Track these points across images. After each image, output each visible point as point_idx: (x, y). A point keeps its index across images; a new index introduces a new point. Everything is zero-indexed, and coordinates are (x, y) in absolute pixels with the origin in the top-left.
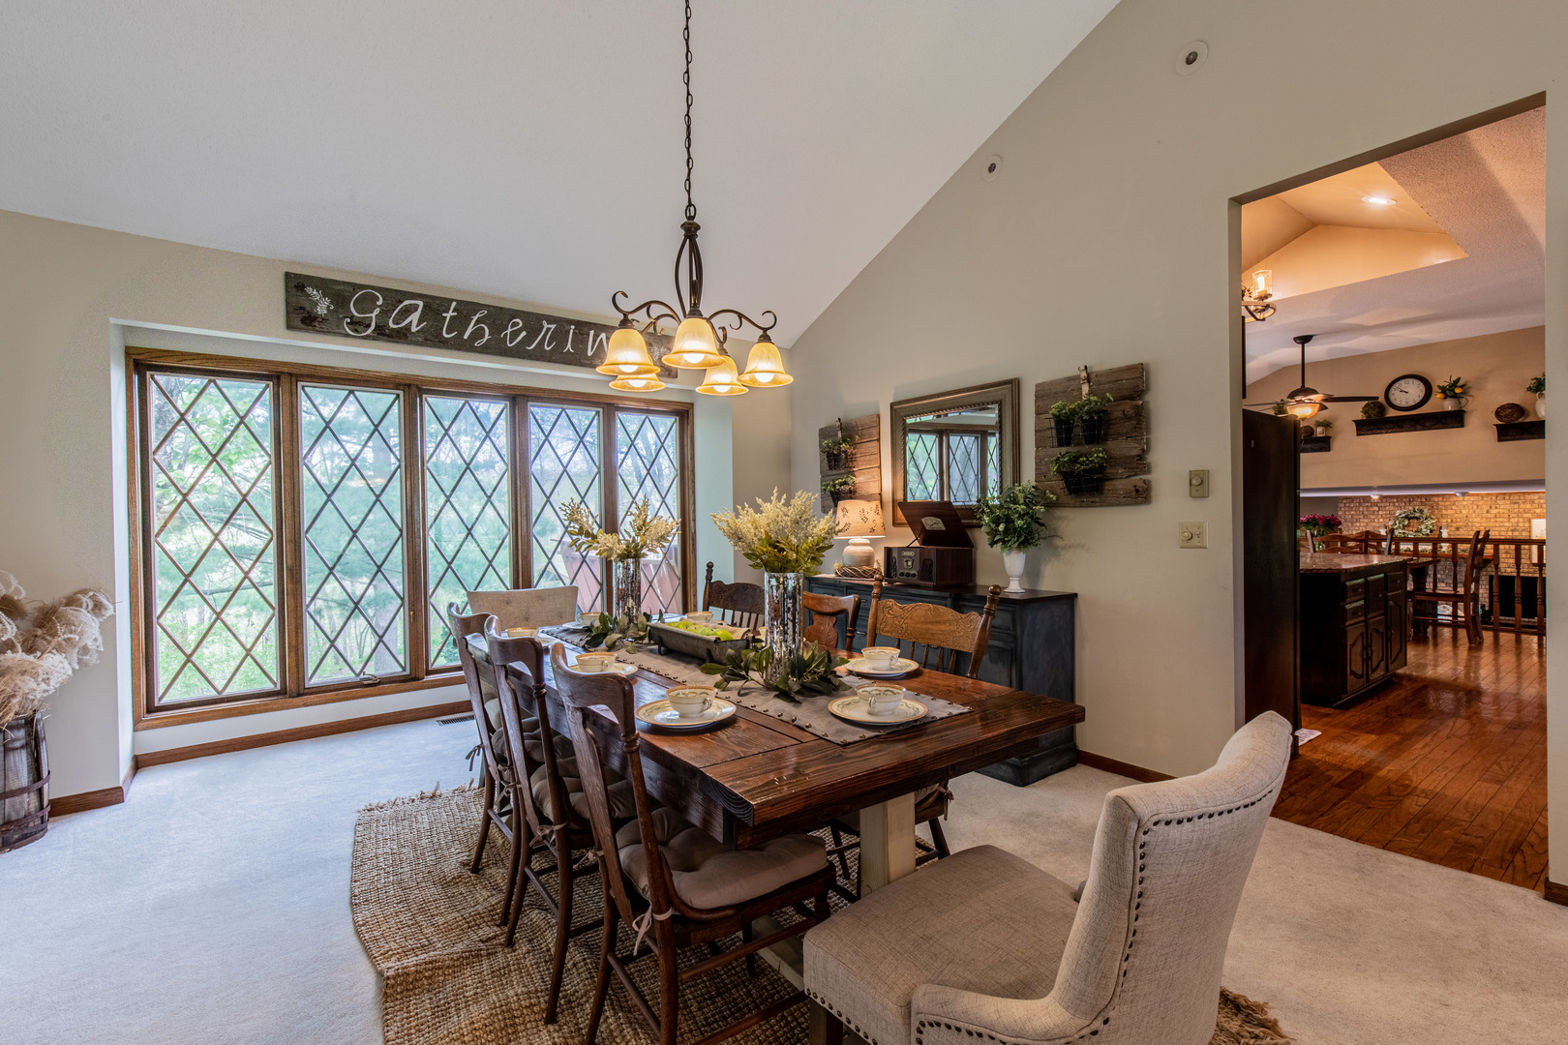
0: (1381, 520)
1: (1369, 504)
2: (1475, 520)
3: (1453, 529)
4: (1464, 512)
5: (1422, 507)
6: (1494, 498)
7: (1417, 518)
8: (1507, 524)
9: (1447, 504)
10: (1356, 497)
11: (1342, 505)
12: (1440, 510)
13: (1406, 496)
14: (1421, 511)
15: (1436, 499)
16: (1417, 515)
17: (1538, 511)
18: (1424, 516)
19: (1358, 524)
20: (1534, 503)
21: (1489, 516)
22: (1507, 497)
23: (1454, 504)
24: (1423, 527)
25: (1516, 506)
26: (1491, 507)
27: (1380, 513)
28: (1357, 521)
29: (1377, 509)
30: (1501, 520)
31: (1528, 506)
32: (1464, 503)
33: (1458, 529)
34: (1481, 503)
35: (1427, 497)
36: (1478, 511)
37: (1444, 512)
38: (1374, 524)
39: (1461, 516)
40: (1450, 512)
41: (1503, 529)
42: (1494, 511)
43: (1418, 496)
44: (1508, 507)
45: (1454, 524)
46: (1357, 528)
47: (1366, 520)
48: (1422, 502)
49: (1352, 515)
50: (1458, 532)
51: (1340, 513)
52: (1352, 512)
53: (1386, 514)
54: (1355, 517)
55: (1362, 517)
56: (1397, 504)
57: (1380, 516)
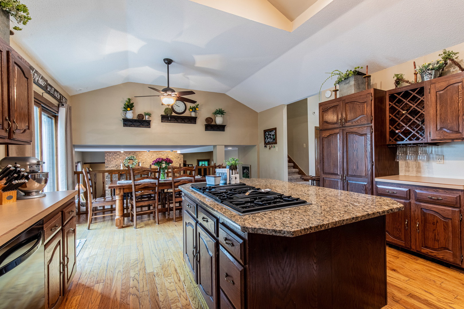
0: (120, 160)
1: (116, 155)
2: (148, 160)
4: (145, 157)
5: (133, 156)
6: (152, 153)
7: (132, 159)
9: (140, 154)
10: (112, 152)
11: (106, 155)
12: (138, 157)
13: (128, 152)
14: (134, 157)
15: (137, 153)
16: (133, 158)
18: (134, 159)
19: (112, 162)
23: (142, 155)
24: (134, 162)
27: (120, 158)
28: (112, 161)
29: (119, 156)
32: (145, 154)
33: (143, 163)
34: (149, 154)
35: (135, 152)
37: (140, 157)
38: (118, 162)
39: (144, 158)
40: (141, 157)
42: (153, 157)
43: (132, 152)
44: (156, 155)
45: (142, 161)
46: (112, 164)
47: (115, 161)
48: (133, 154)
49: (110, 159)
50: (144, 164)
51: (106, 158)
52: (110, 158)
53: (122, 158)
54: (112, 159)
55: (114, 159)
56: (125, 155)
57: (120, 159)
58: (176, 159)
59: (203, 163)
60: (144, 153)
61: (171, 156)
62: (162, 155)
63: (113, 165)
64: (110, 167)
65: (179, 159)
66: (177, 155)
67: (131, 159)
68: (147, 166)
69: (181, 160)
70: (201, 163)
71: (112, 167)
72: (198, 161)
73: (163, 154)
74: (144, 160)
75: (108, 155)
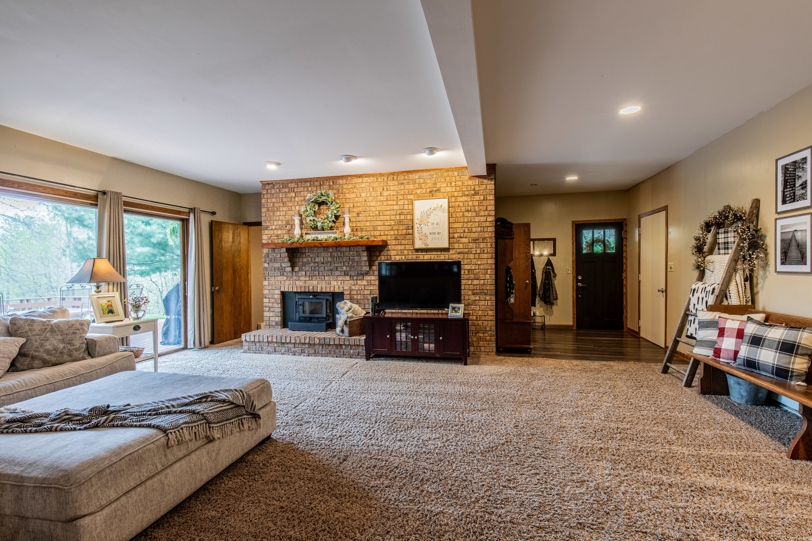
1: (287, 190)
2: (372, 204)
3: (355, 214)
4: (363, 195)
5: (329, 191)
6: (386, 178)
7: (325, 203)
8: (395, 207)
9: (350, 186)
12: (344, 194)
14: (328, 195)
15: (341, 181)
16: (326, 199)
17: (418, 191)
18: (330, 200)
19: (280, 214)
20: (415, 183)
21: (382, 198)
22: (395, 178)
25: (402, 186)
26: (383, 189)
27: (297, 199)
28: (278, 209)
30: (391, 202)
31: (411, 187)
32: (363, 185)
33: (358, 214)
34: (376, 185)
35: (334, 179)
36: (373, 194)
37: (348, 196)
39: (360, 199)
40: (353, 196)
41: (393, 212)
42: (386, 193)
43: (327, 179)
44: (396, 188)
45: (355, 210)
46: (277, 218)
47: (285, 209)
48: (330, 185)
49: (273, 203)
50: (358, 219)
51: (263, 201)
52: (274, 200)
53: (302, 201)
54: (276, 205)
55: (281, 205)
56: (310, 189)
57: (296, 204)
58: (465, 199)
59: (598, 234)
60: (360, 180)
61: (448, 189)
62: (417, 185)
63: (280, 223)
64: (274, 227)
65: (477, 197)
66: (470, 183)
67: (320, 200)
68: (368, 224)
69: (485, 203)
70: (587, 235)
71: (278, 227)
72: (579, 228)
73: (422, 181)
74: (359, 205)
75: (269, 191)
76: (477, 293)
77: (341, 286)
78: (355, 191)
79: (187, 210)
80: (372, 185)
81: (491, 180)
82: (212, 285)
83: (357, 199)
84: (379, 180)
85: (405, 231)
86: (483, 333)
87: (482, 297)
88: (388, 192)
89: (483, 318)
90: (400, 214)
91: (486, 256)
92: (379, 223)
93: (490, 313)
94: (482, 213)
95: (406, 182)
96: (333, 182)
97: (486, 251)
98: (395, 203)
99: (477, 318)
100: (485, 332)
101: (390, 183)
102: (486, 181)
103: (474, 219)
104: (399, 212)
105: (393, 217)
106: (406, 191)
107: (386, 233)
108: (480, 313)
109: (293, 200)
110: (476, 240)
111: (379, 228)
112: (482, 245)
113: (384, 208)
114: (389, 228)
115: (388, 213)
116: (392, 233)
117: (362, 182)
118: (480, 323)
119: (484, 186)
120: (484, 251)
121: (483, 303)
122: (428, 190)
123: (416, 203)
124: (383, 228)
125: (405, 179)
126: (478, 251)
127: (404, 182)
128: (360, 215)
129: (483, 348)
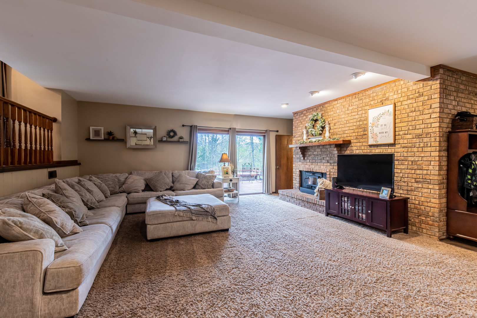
1: (303, 115)
2: (342, 117)
3: (333, 125)
4: (338, 112)
6: (351, 98)
8: (357, 117)
15: (326, 105)
17: (372, 103)
20: (370, 97)
21: (348, 112)
22: (357, 96)
25: (361, 101)
26: (349, 105)
30: (354, 114)
31: (367, 100)
32: (338, 105)
34: (345, 103)
36: (343, 110)
37: (330, 114)
39: (336, 115)
40: (332, 113)
41: (355, 120)
42: (350, 108)
44: (357, 103)
45: (333, 122)
46: (299, 131)
48: (321, 109)
50: (335, 127)
51: (294, 123)
52: (298, 122)
53: (308, 120)
54: (298, 124)
55: (300, 124)
56: (312, 113)
57: (306, 123)
58: (409, 101)
60: (336, 102)
61: (395, 96)
62: (371, 99)
63: (300, 134)
64: (297, 136)
65: (421, 99)
66: (415, 87)
67: (315, 118)
68: (340, 130)
69: (429, 102)
71: (299, 136)
73: (374, 94)
74: (335, 118)
75: (296, 117)
76: (420, 181)
77: (325, 169)
78: (334, 110)
79: (264, 131)
80: (343, 104)
81: (437, 79)
82: (276, 166)
83: (334, 115)
84: (347, 100)
85: (362, 133)
86: (426, 218)
87: (425, 186)
88: (352, 107)
89: (426, 204)
90: (359, 121)
91: (429, 149)
92: (347, 129)
93: (433, 200)
94: (426, 111)
95: (363, 97)
96: (323, 107)
97: (429, 145)
98: (356, 113)
99: (419, 203)
100: (427, 216)
101: (354, 101)
102: (430, 83)
103: (418, 117)
104: (359, 119)
105: (355, 124)
106: (364, 104)
107: (351, 135)
108: (423, 199)
109: (305, 120)
110: (420, 135)
111: (346, 132)
112: (425, 140)
113: (349, 118)
114: (352, 131)
115: (352, 121)
116: (354, 134)
117: (337, 103)
118: (423, 207)
119: (429, 87)
120: (427, 144)
121: (426, 190)
122: (379, 101)
123: (370, 112)
124: (348, 132)
125: (363, 96)
126: (422, 145)
127: (362, 98)
128: (336, 125)
129: (424, 231)
